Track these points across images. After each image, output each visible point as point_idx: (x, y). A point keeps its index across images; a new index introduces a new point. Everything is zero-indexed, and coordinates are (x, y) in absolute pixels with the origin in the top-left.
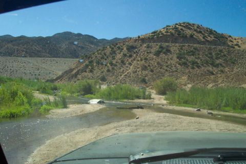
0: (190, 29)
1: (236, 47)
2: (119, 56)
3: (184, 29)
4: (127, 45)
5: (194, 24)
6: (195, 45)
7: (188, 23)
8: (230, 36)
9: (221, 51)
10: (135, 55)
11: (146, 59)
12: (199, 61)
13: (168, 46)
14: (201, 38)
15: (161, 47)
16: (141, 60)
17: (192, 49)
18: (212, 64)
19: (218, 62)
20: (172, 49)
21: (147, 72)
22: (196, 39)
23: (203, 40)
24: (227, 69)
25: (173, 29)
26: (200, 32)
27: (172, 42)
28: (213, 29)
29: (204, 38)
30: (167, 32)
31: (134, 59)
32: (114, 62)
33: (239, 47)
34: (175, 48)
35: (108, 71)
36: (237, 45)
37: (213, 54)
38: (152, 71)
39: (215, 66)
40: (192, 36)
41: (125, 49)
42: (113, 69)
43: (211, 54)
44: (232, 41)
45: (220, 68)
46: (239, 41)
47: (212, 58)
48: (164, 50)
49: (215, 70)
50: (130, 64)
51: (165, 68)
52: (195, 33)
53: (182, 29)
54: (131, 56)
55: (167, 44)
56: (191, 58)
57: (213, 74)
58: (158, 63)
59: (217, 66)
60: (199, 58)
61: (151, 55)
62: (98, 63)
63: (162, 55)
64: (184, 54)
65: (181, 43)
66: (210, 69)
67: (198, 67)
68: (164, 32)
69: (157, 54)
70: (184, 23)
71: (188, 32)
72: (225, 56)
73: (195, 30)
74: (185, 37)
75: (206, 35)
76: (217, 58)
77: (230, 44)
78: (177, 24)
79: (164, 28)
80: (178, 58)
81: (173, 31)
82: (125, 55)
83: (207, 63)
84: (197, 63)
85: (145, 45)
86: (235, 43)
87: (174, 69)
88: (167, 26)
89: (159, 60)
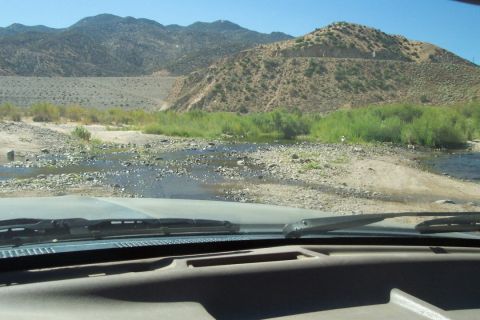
0: (348, 33)
1: (413, 58)
2: (257, 78)
3: (341, 34)
4: (264, 61)
5: (354, 26)
6: (357, 60)
7: (346, 24)
8: (405, 40)
9: (392, 67)
10: (278, 76)
11: (294, 81)
12: (363, 83)
13: (322, 62)
14: (366, 48)
15: (313, 64)
16: (289, 83)
17: (354, 66)
18: (380, 87)
19: (388, 82)
20: (327, 66)
21: (298, 99)
22: (358, 51)
23: (368, 51)
24: (399, 93)
25: (326, 35)
26: (364, 39)
27: (327, 56)
28: (382, 31)
29: (369, 47)
30: (318, 40)
31: (279, 82)
32: (252, 86)
33: (418, 57)
34: (331, 64)
35: (247, 99)
36: (415, 54)
37: (382, 72)
38: (305, 97)
39: (384, 89)
40: (352, 46)
41: (263, 66)
42: (253, 95)
43: (379, 72)
44: (408, 49)
45: (391, 92)
46: (418, 47)
47: (379, 77)
48: (318, 68)
49: (384, 94)
50: (274, 89)
51: (322, 93)
52: (356, 39)
53: (338, 36)
54: (273, 77)
55: (320, 59)
56: (353, 79)
57: (381, 99)
58: (312, 87)
59: (386, 88)
60: (364, 78)
61: (300, 76)
62: (229, 88)
63: (315, 75)
64: (344, 73)
65: (338, 57)
66: (378, 93)
67: (364, 91)
68: (313, 40)
69: (309, 74)
70: (340, 24)
71: (347, 40)
72: (397, 74)
73: (357, 36)
74: (343, 48)
75: (372, 42)
76: (388, 78)
77: (405, 52)
78: (330, 26)
79: (313, 33)
80: (337, 78)
81: (327, 39)
82: (265, 76)
83: (374, 85)
84: (361, 85)
85: (290, 61)
86: (412, 51)
87: (333, 94)
88: (317, 30)
89: (312, 83)
